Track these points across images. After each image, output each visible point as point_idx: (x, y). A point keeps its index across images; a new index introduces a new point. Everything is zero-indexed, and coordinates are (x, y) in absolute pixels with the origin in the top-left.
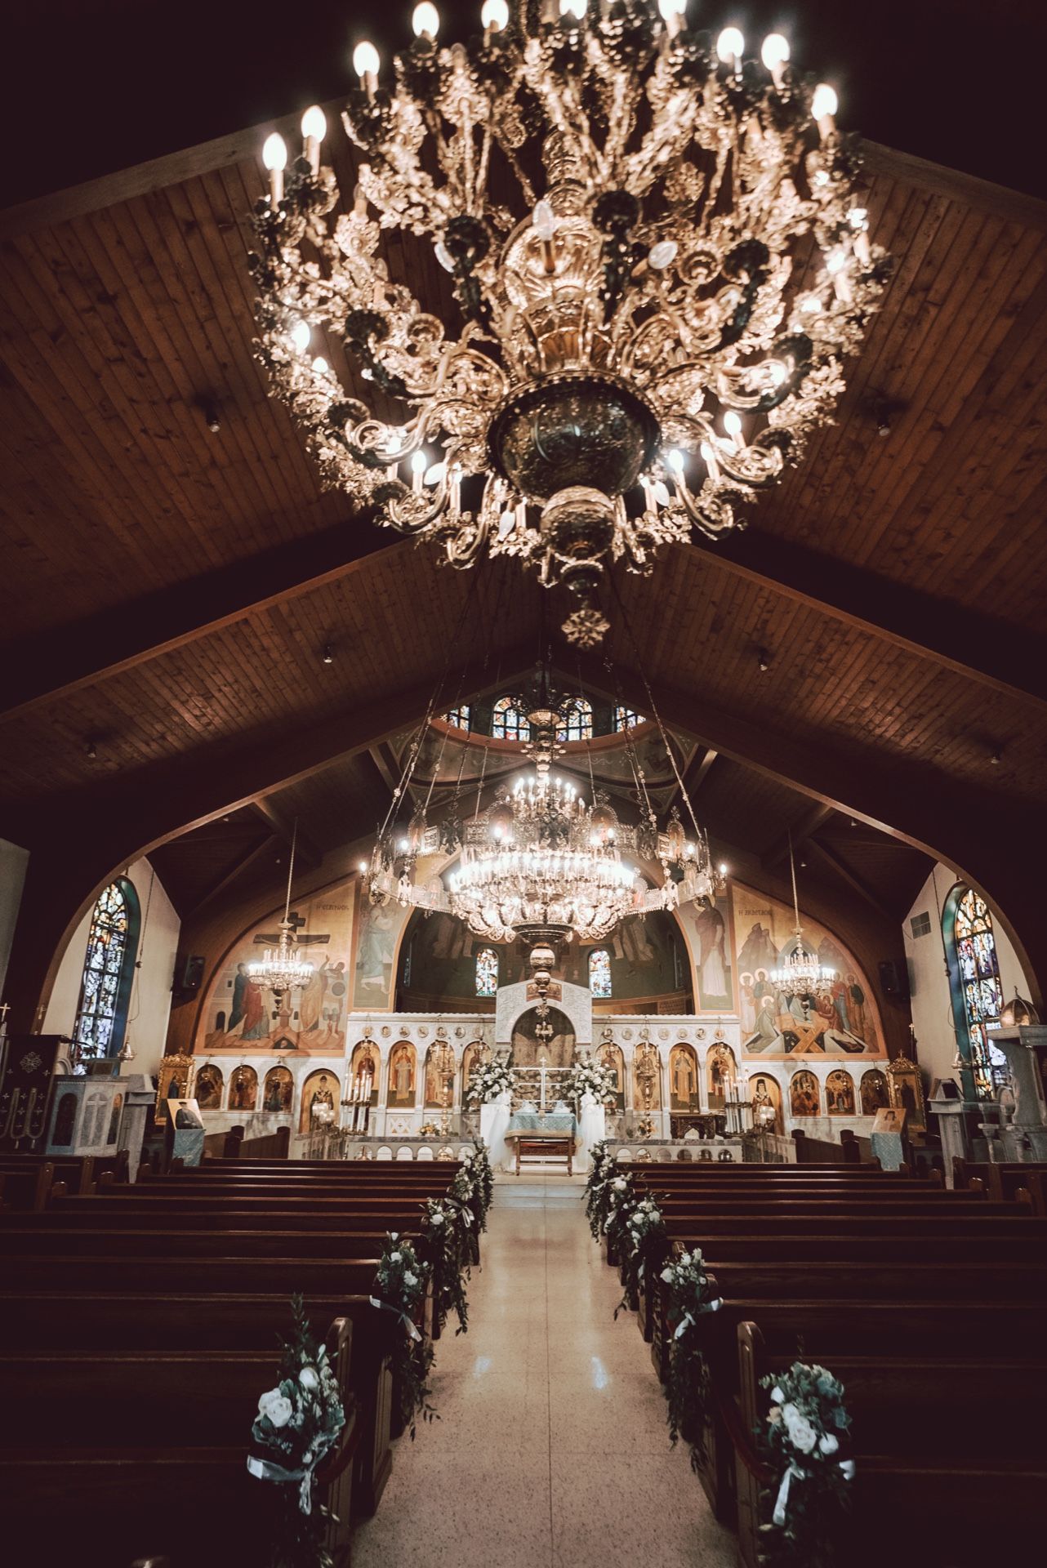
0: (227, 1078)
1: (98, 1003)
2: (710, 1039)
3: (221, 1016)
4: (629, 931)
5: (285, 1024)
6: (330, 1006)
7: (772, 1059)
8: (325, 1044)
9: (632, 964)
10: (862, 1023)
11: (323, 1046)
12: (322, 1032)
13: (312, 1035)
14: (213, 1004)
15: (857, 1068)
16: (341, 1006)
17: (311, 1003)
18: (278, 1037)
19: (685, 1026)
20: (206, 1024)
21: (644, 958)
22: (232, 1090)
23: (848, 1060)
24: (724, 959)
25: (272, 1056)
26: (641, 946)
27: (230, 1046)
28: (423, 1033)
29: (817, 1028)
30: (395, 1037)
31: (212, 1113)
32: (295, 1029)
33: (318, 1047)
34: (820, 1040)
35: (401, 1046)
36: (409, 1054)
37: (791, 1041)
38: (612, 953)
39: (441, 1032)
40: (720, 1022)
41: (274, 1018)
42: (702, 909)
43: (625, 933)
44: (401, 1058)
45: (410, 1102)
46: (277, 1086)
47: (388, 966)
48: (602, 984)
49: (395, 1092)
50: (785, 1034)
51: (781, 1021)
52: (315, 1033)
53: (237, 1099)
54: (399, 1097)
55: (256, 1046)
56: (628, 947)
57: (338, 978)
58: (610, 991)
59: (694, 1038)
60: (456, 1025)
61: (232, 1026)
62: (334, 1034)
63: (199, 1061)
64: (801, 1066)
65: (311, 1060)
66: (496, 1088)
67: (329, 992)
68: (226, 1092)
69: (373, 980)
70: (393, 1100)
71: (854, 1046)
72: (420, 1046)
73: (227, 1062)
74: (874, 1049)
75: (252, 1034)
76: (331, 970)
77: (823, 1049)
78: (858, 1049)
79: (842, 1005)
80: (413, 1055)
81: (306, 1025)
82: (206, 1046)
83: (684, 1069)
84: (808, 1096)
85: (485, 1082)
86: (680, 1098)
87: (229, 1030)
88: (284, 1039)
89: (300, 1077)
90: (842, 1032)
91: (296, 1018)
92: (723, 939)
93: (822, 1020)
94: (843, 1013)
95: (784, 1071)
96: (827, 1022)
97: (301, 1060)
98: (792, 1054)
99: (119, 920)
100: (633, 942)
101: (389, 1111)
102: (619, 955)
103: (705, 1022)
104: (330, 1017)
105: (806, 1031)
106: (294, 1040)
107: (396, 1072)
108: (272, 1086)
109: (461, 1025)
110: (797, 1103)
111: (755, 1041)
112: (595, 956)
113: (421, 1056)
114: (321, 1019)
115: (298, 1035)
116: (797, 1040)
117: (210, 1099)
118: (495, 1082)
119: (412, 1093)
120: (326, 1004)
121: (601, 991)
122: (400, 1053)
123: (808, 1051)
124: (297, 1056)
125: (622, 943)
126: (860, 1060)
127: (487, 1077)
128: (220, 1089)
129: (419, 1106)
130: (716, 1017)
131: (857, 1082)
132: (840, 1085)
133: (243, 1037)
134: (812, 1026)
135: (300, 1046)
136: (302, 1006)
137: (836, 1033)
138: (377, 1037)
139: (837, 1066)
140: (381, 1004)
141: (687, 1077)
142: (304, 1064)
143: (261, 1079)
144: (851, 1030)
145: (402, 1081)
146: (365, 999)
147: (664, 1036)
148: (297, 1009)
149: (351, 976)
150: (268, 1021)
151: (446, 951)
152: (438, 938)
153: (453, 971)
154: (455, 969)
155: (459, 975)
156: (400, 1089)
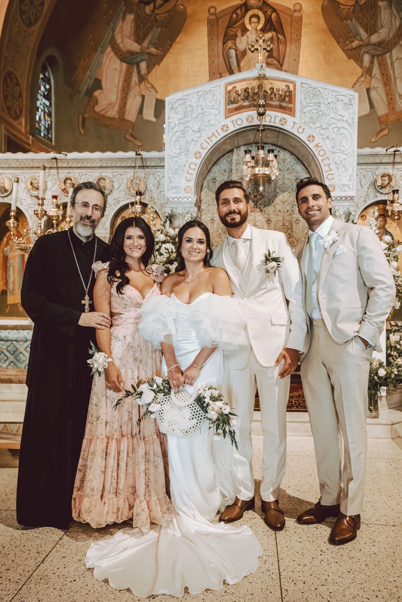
56: (377, 94)
125: (369, 89)
151: (116, 108)
152: (104, 85)
153: (128, 137)
154: (132, 136)
155: (140, 144)
156: (11, 286)
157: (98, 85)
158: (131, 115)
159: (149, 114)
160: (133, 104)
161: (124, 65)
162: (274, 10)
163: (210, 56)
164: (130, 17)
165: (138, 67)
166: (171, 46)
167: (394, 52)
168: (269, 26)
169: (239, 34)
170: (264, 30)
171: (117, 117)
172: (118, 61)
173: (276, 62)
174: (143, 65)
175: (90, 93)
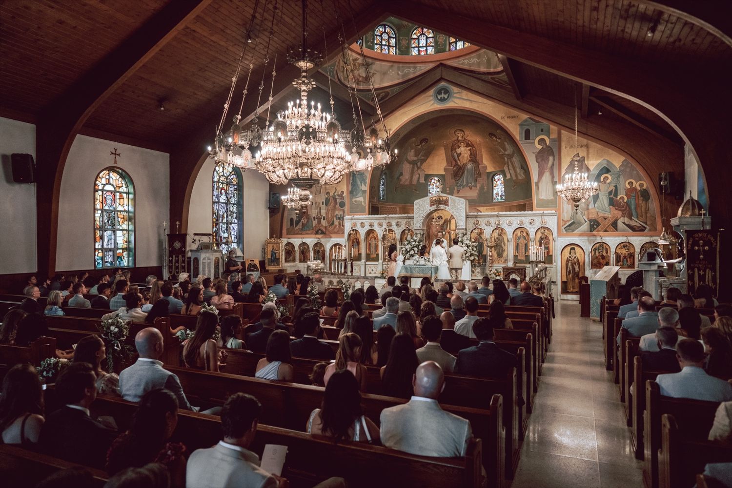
0: (297, 248)
1: (227, 217)
2: (538, 224)
3: (292, 220)
4: (511, 162)
5: (319, 222)
6: (338, 213)
7: (580, 235)
8: (338, 231)
9: (515, 182)
10: (646, 213)
11: (337, 233)
12: (336, 226)
13: (331, 228)
14: (288, 214)
15: (638, 241)
16: (344, 212)
17: (330, 212)
18: (317, 229)
19: (523, 218)
20: (286, 224)
21: (520, 178)
22: (300, 254)
23: (633, 236)
24: (553, 177)
25: (315, 238)
26: (518, 170)
27: (297, 234)
28: (380, 225)
29: (613, 217)
30: (367, 228)
31: (292, 264)
32: (324, 225)
33: (335, 233)
34: (615, 225)
35: (370, 232)
36: (375, 236)
37: (594, 225)
38: (505, 176)
39: (389, 225)
40: (542, 215)
41: (315, 220)
42: (540, 147)
43: (510, 163)
44: (372, 238)
45: (376, 259)
46: (318, 252)
47: (364, 192)
48: (500, 193)
49: (370, 254)
50: (590, 221)
51: (588, 213)
52: (333, 226)
53: (302, 258)
54: (371, 256)
55: (308, 234)
56: (512, 171)
57: (341, 199)
58: (504, 198)
59: (528, 224)
60: (396, 221)
61: (297, 224)
62: (341, 227)
63: (284, 241)
64: (598, 240)
65: (332, 239)
66: (412, 252)
67: (338, 206)
68: (297, 254)
69: (358, 199)
70: (369, 258)
71: (639, 227)
72: (380, 232)
73: (296, 241)
74: (654, 229)
75: (306, 228)
76: (338, 195)
77: (617, 230)
78: (641, 229)
79: (633, 202)
80: (377, 236)
81: (328, 222)
82: (287, 234)
83: (522, 242)
84: (603, 257)
85: (406, 249)
86: (519, 258)
87: (296, 226)
88: (319, 230)
89: (328, 247)
90: (631, 219)
91: (324, 220)
92: (553, 165)
93: (616, 212)
94: (633, 207)
95: (587, 243)
96: (620, 213)
97: (327, 239)
98: (595, 233)
99: (232, 179)
100: (514, 168)
101: (367, 263)
102: (508, 177)
103: (535, 215)
104: (339, 219)
105: (605, 219)
106: (324, 230)
107: (370, 244)
108: (316, 252)
109: (399, 220)
110: (595, 261)
111: (570, 225)
112: (497, 177)
113: (380, 237)
114: (335, 219)
115: (326, 227)
116: (598, 224)
117: (291, 258)
118: (412, 249)
119: (378, 255)
120: (337, 212)
121: (499, 198)
122: (371, 236)
123: (606, 231)
124: (326, 237)
125: (509, 169)
126: (643, 236)
127: (407, 247)
128: (295, 253)
129: (381, 261)
130: (541, 212)
131: (638, 250)
132: (624, 252)
133: (302, 229)
134: (610, 216)
135: (327, 233)
136: (326, 214)
137: (626, 220)
138: (358, 228)
139: (624, 239)
140: (362, 211)
141: (524, 246)
142: (329, 241)
143: (311, 249)
144: (637, 218)
145: (373, 249)
146: (356, 209)
147: (510, 224)
148: (324, 215)
149: (348, 197)
150: (312, 222)
151: (409, 180)
152: (403, 173)
153: (414, 191)
154: (415, 190)
155: (418, 192)
156: (372, 252)
157: (401, 174)
158: (415, 182)
159: (422, 181)
160: (415, 177)
161: (411, 165)
162: (469, 141)
163: (446, 156)
164: (413, 151)
165: (417, 164)
166: (430, 155)
167: (514, 158)
168: (468, 145)
169: (457, 148)
170: (467, 146)
171: (409, 184)
172: (409, 165)
173: (473, 157)
174: (419, 164)
175: (398, 178)
